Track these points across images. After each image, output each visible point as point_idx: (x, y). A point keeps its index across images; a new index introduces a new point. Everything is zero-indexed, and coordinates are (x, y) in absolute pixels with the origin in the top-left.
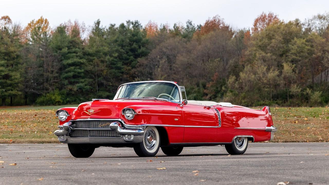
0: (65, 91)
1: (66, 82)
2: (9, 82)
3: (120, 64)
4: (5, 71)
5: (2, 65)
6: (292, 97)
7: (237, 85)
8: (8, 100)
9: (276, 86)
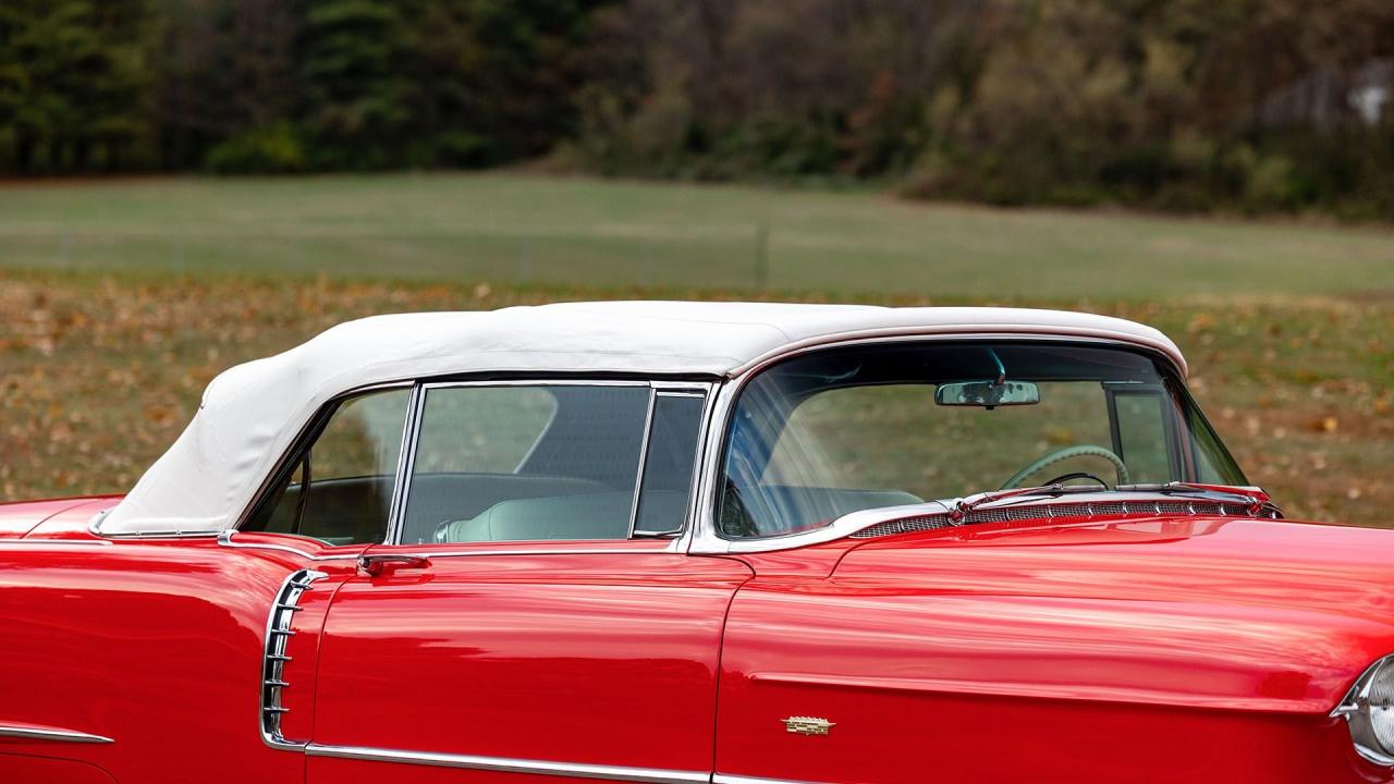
0: (315, 124)
1: (318, 92)
2: (102, 83)
3: (524, 31)
4: (89, 41)
5: (77, 20)
6: (1177, 174)
7: (965, 125)
8: (100, 154)
9: (1118, 130)
